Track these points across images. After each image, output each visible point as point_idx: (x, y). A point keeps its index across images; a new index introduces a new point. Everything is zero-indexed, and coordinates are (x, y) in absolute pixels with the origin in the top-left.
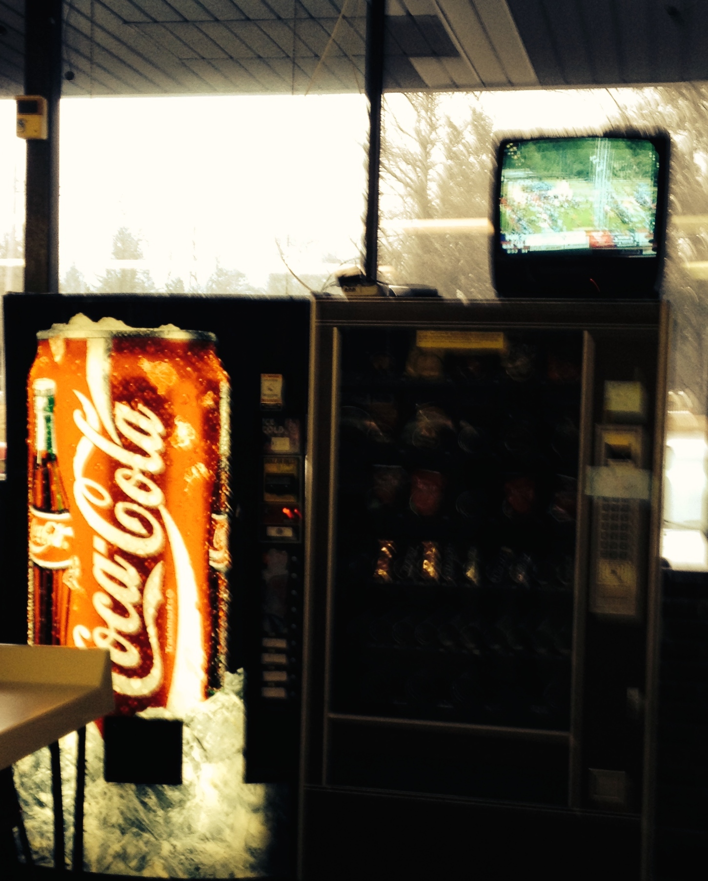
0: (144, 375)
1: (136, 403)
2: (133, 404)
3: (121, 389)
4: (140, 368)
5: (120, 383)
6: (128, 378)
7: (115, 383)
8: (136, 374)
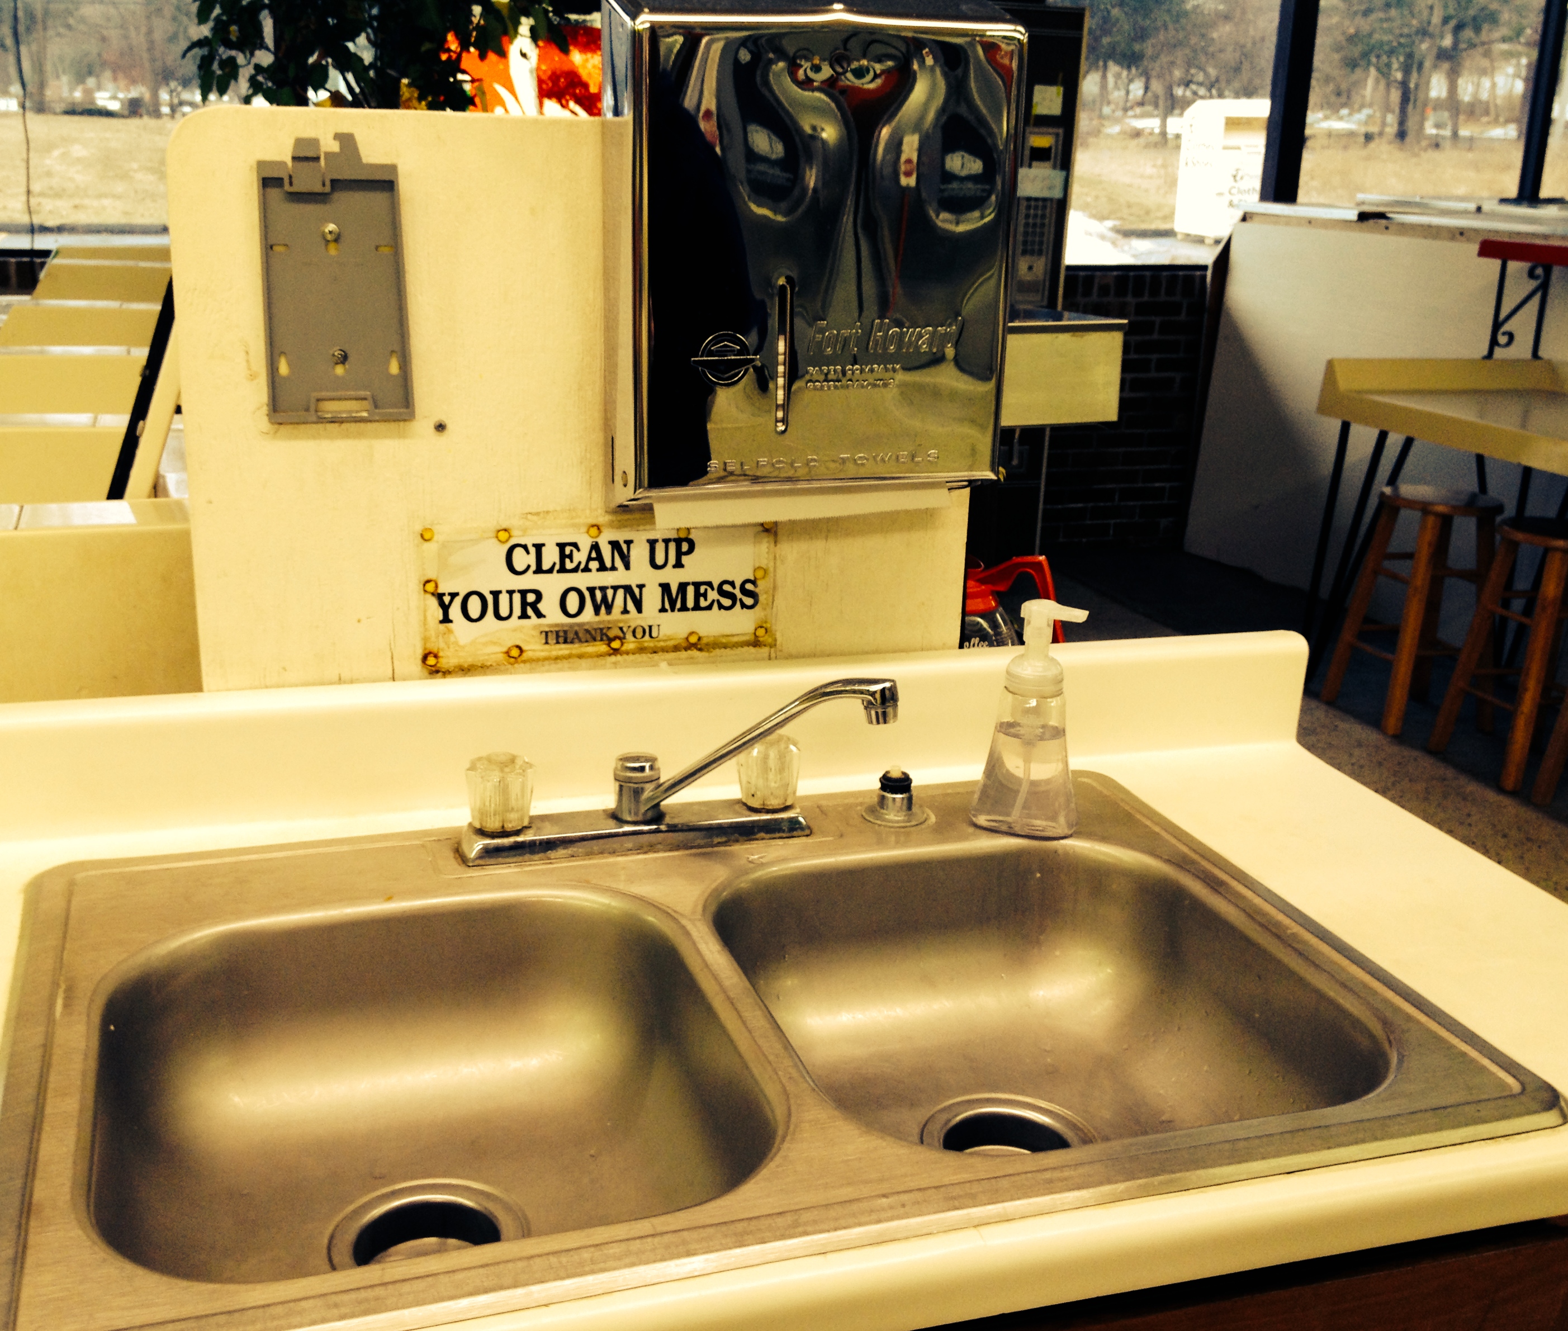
0: (576, 70)
1: (567, 101)
2: (564, 102)
3: (550, 84)
4: (572, 62)
5: (550, 78)
6: (558, 72)
7: (544, 77)
8: (566, 68)
